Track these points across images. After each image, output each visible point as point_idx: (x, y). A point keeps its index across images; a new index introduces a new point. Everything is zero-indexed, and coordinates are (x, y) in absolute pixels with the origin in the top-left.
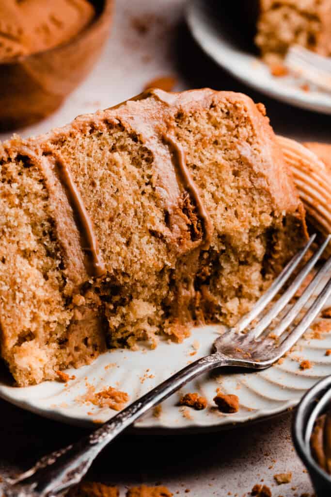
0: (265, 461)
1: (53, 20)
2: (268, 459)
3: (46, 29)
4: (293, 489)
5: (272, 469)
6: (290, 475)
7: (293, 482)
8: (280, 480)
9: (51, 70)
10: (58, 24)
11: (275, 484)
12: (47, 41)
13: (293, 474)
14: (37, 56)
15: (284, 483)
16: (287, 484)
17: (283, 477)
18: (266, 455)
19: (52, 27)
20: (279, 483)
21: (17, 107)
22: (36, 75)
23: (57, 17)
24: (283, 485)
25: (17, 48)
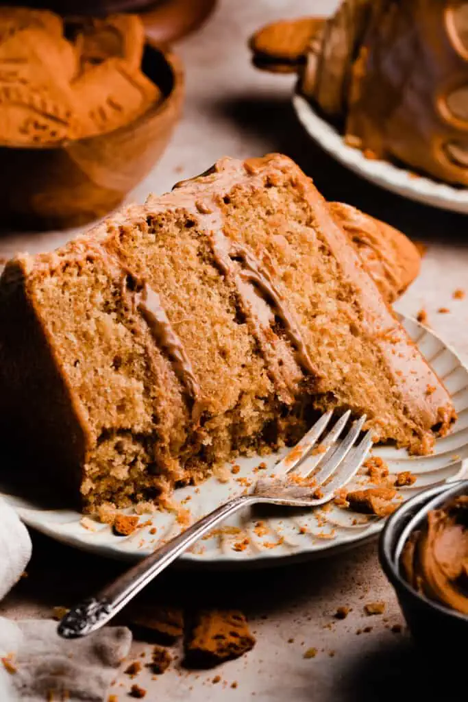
0: (356, 591)
1: (111, 103)
2: (360, 589)
3: (102, 113)
4: (385, 620)
5: (363, 599)
6: (383, 606)
7: (387, 612)
8: (371, 610)
9: (100, 160)
10: (117, 108)
11: (364, 613)
12: (102, 128)
13: (386, 605)
14: (85, 142)
15: (375, 613)
16: (378, 615)
17: (375, 607)
18: (359, 584)
19: (109, 111)
20: (369, 614)
21: (61, 201)
22: (83, 164)
23: (116, 101)
24: (374, 616)
25: (63, 132)
